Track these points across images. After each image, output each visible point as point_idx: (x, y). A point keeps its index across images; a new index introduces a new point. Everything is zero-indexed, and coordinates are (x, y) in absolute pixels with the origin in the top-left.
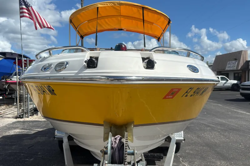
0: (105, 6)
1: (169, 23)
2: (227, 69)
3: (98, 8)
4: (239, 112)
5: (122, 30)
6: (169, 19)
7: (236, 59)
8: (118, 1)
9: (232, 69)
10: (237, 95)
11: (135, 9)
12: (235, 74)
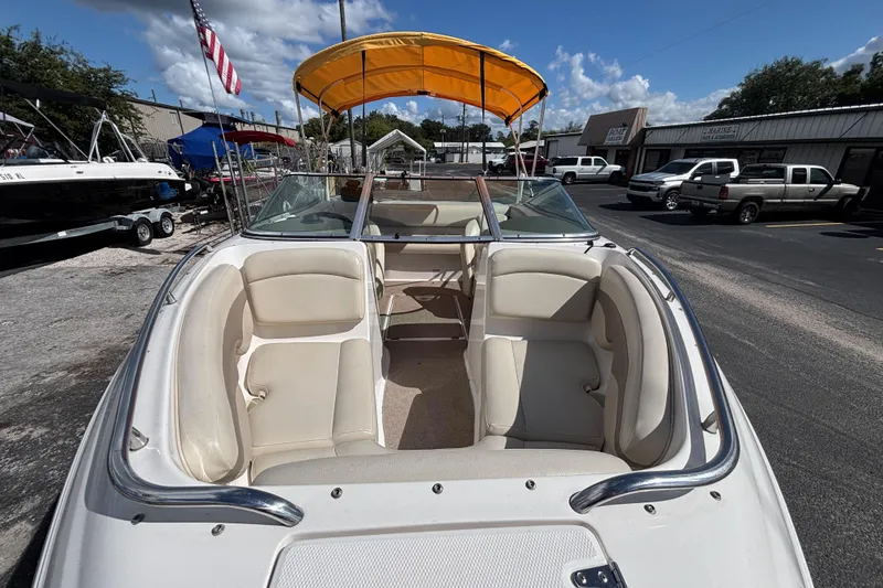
0: (382, 47)
1: (542, 94)
2: (607, 142)
3: (364, 52)
4: (624, 237)
5: (425, 93)
6: (545, 85)
7: (625, 125)
8: (416, 33)
9: (615, 142)
10: (620, 195)
11: (461, 56)
12: (618, 151)
